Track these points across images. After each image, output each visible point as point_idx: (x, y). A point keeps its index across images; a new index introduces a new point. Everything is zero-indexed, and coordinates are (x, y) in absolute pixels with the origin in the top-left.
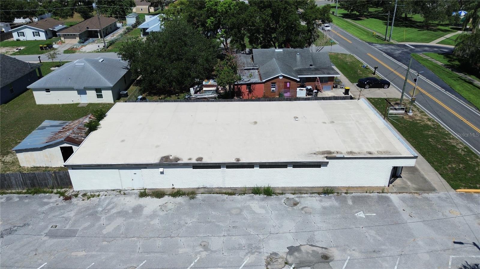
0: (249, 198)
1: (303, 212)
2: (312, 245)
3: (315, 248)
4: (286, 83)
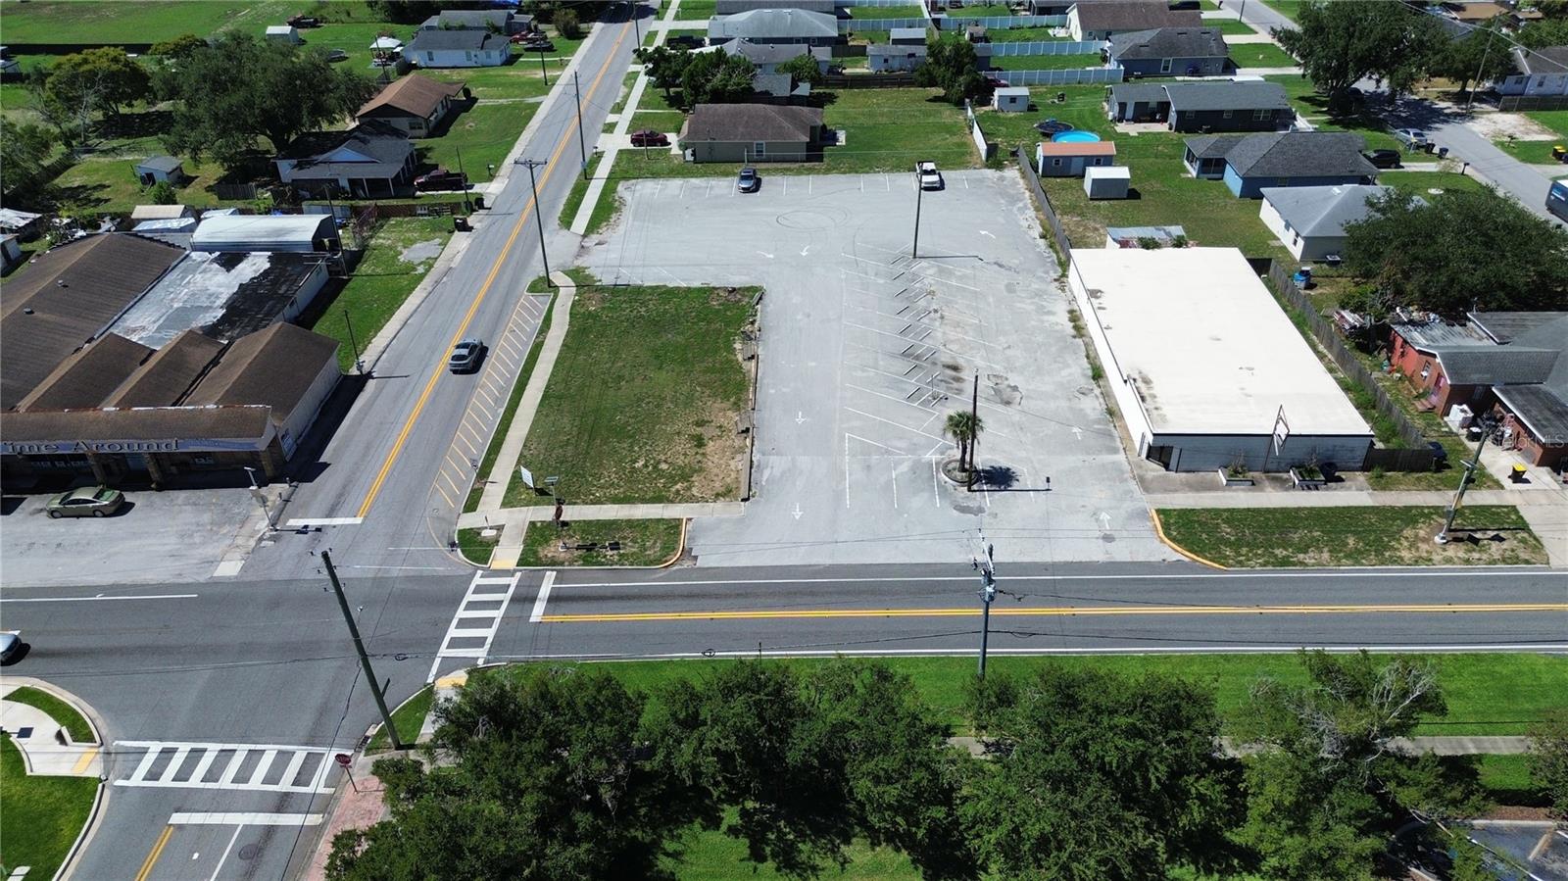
0: (1085, 366)
1: (1071, 397)
2: (1021, 398)
4: (1440, 376)
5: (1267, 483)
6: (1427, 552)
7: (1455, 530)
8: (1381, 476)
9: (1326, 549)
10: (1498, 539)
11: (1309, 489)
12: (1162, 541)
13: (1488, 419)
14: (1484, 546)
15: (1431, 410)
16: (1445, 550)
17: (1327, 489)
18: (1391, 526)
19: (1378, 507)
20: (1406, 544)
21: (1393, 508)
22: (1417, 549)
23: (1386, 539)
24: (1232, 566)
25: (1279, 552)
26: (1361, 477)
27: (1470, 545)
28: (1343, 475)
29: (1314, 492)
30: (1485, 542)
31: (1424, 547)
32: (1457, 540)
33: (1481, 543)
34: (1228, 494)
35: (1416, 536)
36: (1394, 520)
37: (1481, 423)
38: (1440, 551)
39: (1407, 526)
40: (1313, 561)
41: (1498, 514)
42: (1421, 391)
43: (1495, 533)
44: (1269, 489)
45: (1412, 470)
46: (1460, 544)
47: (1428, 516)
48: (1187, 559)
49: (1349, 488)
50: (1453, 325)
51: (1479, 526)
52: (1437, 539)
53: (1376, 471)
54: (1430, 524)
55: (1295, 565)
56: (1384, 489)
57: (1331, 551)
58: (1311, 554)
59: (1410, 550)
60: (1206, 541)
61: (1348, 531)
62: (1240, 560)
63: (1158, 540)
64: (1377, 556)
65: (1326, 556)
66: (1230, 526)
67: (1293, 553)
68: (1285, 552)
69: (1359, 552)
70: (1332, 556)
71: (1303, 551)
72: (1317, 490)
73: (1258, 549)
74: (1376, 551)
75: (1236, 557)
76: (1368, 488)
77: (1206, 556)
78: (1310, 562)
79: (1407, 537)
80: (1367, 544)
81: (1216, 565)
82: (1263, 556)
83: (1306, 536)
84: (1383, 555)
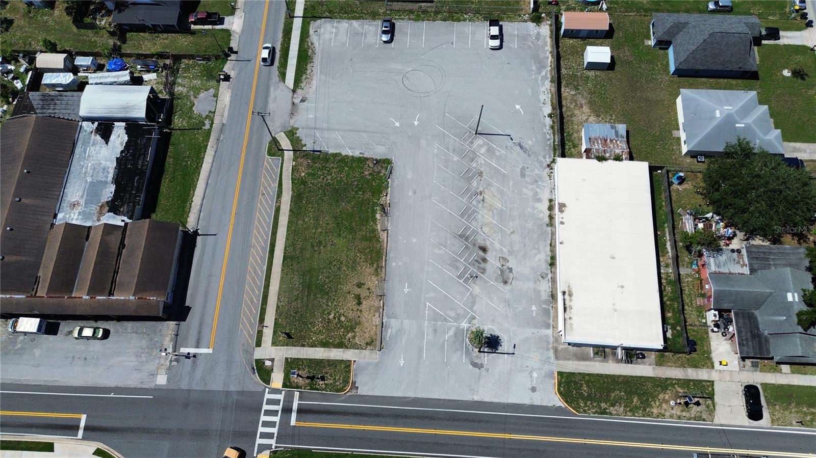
0: (548, 254)
1: (536, 280)
2: (513, 278)
3: (511, 279)
5: (611, 357)
6: (665, 410)
8: (663, 356)
10: (698, 404)
11: (628, 362)
12: (556, 394)
14: (690, 408)
18: (656, 391)
20: (658, 403)
21: (660, 378)
22: (661, 407)
23: (650, 400)
24: (581, 412)
25: (603, 405)
26: (653, 356)
27: (685, 407)
29: (630, 365)
30: (691, 405)
31: (664, 406)
33: (689, 406)
34: (592, 363)
35: (664, 399)
36: (658, 387)
38: (670, 410)
39: (662, 391)
40: (616, 412)
42: (703, 292)
43: (698, 400)
44: (611, 361)
46: (681, 406)
47: (673, 385)
48: (563, 406)
49: (644, 364)
54: (672, 391)
55: (607, 414)
56: (661, 365)
57: (624, 406)
58: (616, 408)
59: (658, 408)
60: (574, 396)
61: (636, 393)
62: (586, 410)
63: (554, 393)
64: (643, 411)
65: (622, 409)
66: (587, 386)
67: (609, 406)
68: (605, 405)
69: (636, 407)
70: (624, 409)
71: (613, 405)
72: (632, 363)
73: (595, 403)
74: (643, 407)
75: (584, 407)
76: (654, 365)
77: (571, 405)
78: (614, 412)
79: (659, 400)
80: (641, 403)
81: (575, 412)
82: (596, 407)
83: (617, 395)
84: (646, 410)
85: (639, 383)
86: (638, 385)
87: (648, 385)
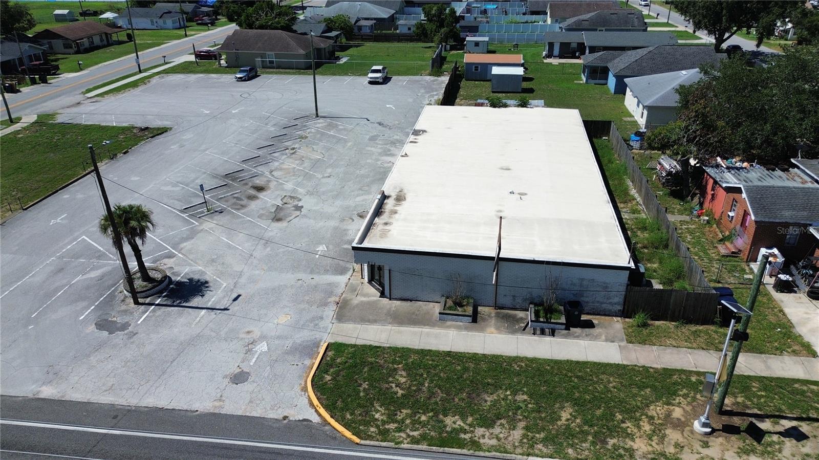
4: (746, 214)
5: (493, 321)
6: (677, 445)
7: (730, 413)
8: (645, 325)
9: (522, 424)
10: (796, 435)
11: (543, 333)
12: (305, 389)
13: (804, 267)
14: (771, 444)
15: (735, 255)
16: (706, 445)
17: (565, 336)
18: (635, 396)
19: (624, 367)
20: (647, 427)
21: (646, 369)
22: (662, 438)
23: (619, 417)
24: (370, 437)
25: (452, 422)
26: (618, 324)
27: (749, 441)
28: (595, 320)
29: (548, 339)
30: (775, 438)
31: (673, 435)
32: (730, 430)
33: (767, 439)
34: (436, 331)
35: (668, 415)
36: (642, 387)
37: (795, 272)
38: (697, 446)
39: (658, 399)
40: (494, 442)
41: (803, 393)
42: (727, 233)
43: (794, 423)
44: (493, 330)
45: (689, 321)
46: (734, 438)
47: (694, 387)
48: (315, 419)
49: (596, 338)
50: (774, 170)
51: (768, 410)
52: (697, 425)
53: (639, 318)
54: (694, 399)
55: (461, 446)
56: (643, 342)
57: (527, 428)
58: (497, 430)
59: (650, 439)
60: (362, 394)
61: (569, 398)
62: (388, 430)
63: (297, 389)
64: (594, 443)
65: (517, 434)
66: (408, 375)
67: (470, 425)
68: (460, 423)
69: (568, 433)
70: (524, 436)
71: (488, 423)
72: (553, 335)
73: (424, 413)
74: (595, 435)
75: (384, 423)
76: (622, 340)
77: (343, 418)
78: (488, 442)
79: (652, 418)
80: (586, 422)
81: (348, 434)
82: (424, 425)
83: (505, 399)
84: (604, 442)
85: (577, 377)
86: (576, 380)
87: (609, 382)
